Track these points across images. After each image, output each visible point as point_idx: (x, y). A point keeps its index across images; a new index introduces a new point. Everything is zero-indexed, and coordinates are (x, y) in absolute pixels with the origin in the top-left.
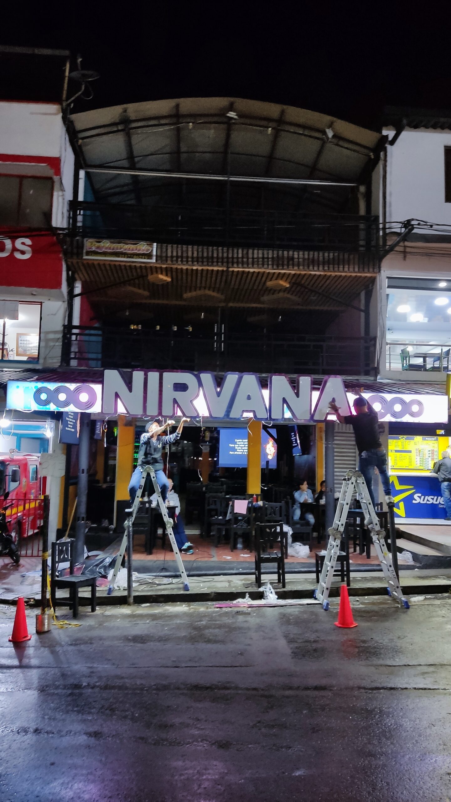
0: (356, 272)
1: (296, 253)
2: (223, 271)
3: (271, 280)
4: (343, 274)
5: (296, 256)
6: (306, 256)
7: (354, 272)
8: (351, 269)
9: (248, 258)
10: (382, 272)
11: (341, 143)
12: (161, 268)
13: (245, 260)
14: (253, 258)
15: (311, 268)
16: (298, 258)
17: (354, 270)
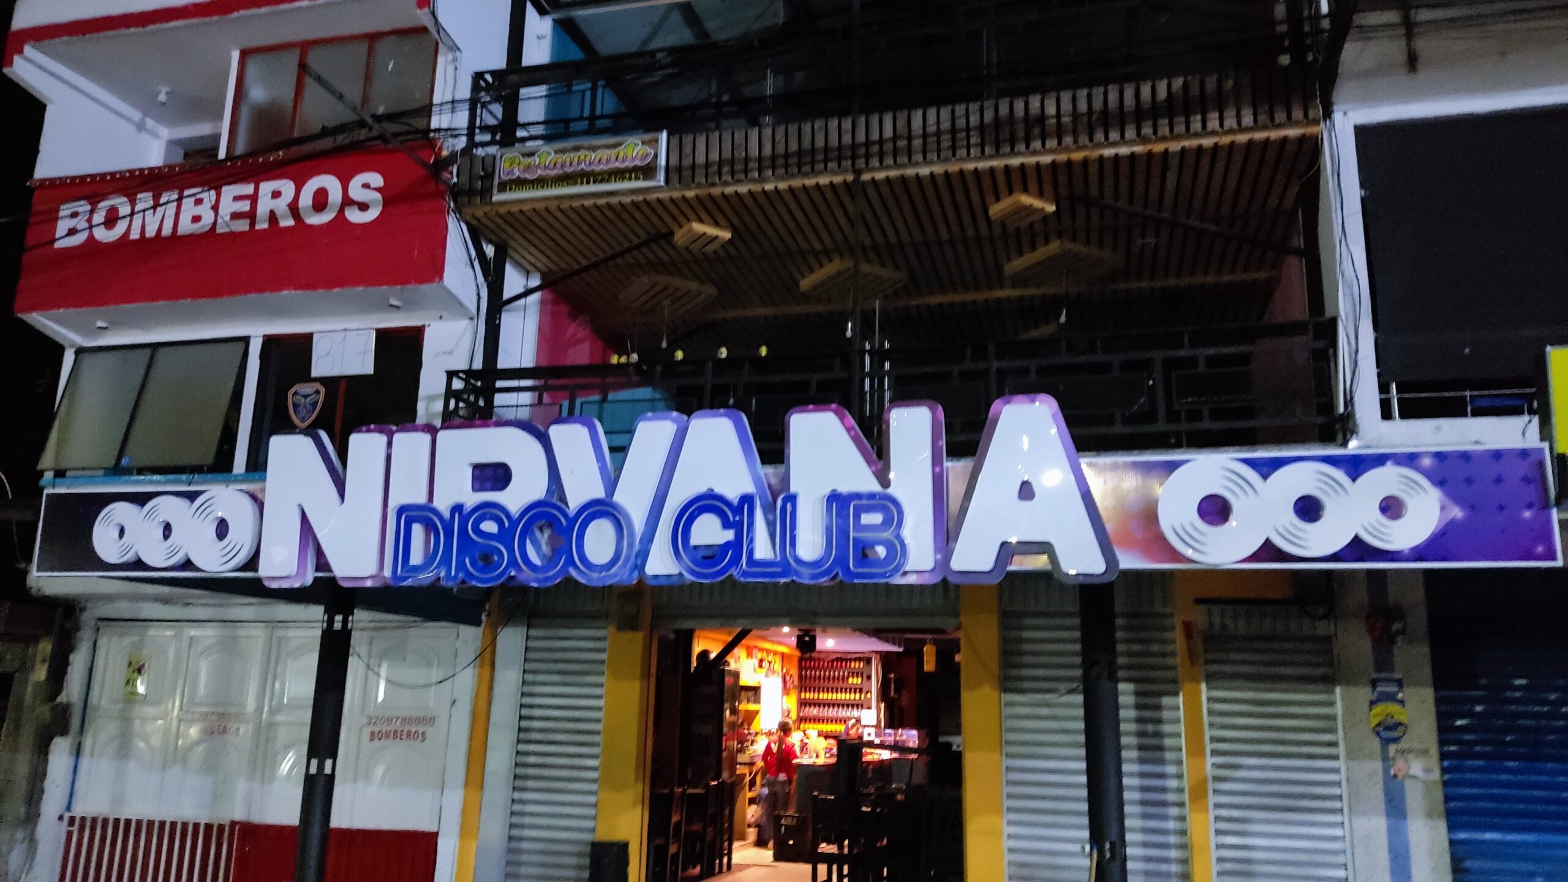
0: (1249, 129)
1: (1049, 100)
2: (847, 184)
4: (1207, 142)
5: (1051, 110)
6: (1083, 107)
7: (1241, 129)
9: (910, 139)
10: (1337, 116)
13: (902, 143)
14: (925, 136)
15: (1099, 136)
16: (1058, 115)
17: (1239, 123)
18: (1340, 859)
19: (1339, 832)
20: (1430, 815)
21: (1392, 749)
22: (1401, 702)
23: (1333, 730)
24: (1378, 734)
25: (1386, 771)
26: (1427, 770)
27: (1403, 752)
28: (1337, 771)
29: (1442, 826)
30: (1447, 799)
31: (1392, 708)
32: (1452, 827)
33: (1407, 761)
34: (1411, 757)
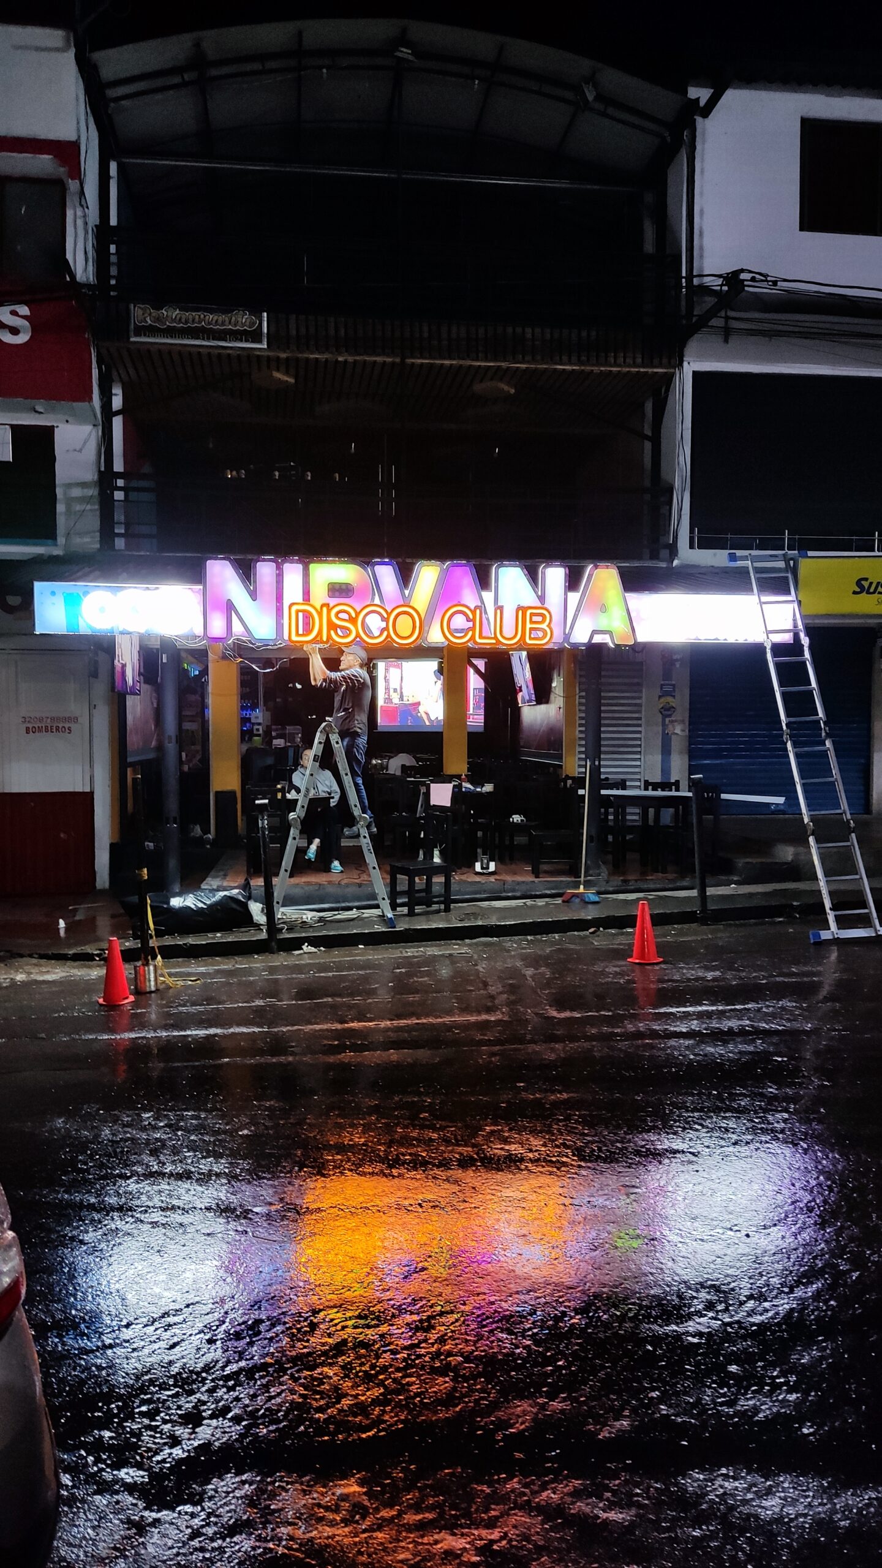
0: (637, 366)
1: (529, 331)
2: (393, 364)
3: (481, 381)
4: (615, 369)
5: (529, 335)
6: (548, 336)
7: (635, 365)
8: (629, 361)
9: (440, 340)
10: (685, 364)
11: (610, 111)
12: (278, 358)
13: (435, 342)
14: (449, 340)
15: (556, 357)
16: (533, 340)
17: (634, 362)
18: (638, 777)
19: (638, 763)
20: (681, 753)
21: (667, 720)
22: (674, 697)
23: (639, 712)
24: (661, 712)
25: (663, 731)
26: (683, 731)
27: (672, 722)
28: (640, 732)
29: (686, 758)
30: (690, 744)
31: (670, 699)
32: (691, 758)
33: (674, 726)
34: (676, 724)
